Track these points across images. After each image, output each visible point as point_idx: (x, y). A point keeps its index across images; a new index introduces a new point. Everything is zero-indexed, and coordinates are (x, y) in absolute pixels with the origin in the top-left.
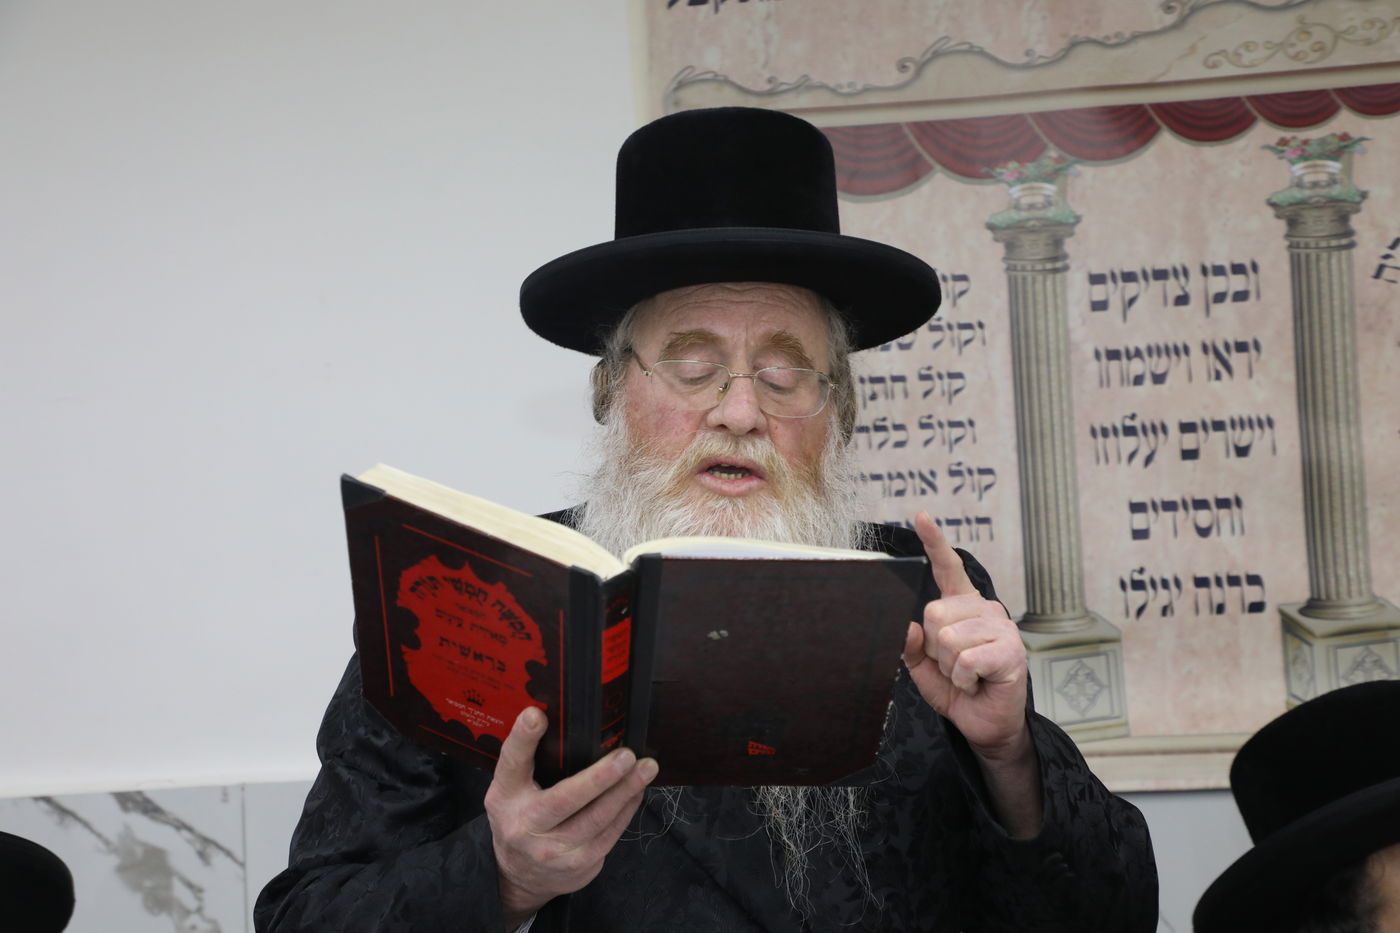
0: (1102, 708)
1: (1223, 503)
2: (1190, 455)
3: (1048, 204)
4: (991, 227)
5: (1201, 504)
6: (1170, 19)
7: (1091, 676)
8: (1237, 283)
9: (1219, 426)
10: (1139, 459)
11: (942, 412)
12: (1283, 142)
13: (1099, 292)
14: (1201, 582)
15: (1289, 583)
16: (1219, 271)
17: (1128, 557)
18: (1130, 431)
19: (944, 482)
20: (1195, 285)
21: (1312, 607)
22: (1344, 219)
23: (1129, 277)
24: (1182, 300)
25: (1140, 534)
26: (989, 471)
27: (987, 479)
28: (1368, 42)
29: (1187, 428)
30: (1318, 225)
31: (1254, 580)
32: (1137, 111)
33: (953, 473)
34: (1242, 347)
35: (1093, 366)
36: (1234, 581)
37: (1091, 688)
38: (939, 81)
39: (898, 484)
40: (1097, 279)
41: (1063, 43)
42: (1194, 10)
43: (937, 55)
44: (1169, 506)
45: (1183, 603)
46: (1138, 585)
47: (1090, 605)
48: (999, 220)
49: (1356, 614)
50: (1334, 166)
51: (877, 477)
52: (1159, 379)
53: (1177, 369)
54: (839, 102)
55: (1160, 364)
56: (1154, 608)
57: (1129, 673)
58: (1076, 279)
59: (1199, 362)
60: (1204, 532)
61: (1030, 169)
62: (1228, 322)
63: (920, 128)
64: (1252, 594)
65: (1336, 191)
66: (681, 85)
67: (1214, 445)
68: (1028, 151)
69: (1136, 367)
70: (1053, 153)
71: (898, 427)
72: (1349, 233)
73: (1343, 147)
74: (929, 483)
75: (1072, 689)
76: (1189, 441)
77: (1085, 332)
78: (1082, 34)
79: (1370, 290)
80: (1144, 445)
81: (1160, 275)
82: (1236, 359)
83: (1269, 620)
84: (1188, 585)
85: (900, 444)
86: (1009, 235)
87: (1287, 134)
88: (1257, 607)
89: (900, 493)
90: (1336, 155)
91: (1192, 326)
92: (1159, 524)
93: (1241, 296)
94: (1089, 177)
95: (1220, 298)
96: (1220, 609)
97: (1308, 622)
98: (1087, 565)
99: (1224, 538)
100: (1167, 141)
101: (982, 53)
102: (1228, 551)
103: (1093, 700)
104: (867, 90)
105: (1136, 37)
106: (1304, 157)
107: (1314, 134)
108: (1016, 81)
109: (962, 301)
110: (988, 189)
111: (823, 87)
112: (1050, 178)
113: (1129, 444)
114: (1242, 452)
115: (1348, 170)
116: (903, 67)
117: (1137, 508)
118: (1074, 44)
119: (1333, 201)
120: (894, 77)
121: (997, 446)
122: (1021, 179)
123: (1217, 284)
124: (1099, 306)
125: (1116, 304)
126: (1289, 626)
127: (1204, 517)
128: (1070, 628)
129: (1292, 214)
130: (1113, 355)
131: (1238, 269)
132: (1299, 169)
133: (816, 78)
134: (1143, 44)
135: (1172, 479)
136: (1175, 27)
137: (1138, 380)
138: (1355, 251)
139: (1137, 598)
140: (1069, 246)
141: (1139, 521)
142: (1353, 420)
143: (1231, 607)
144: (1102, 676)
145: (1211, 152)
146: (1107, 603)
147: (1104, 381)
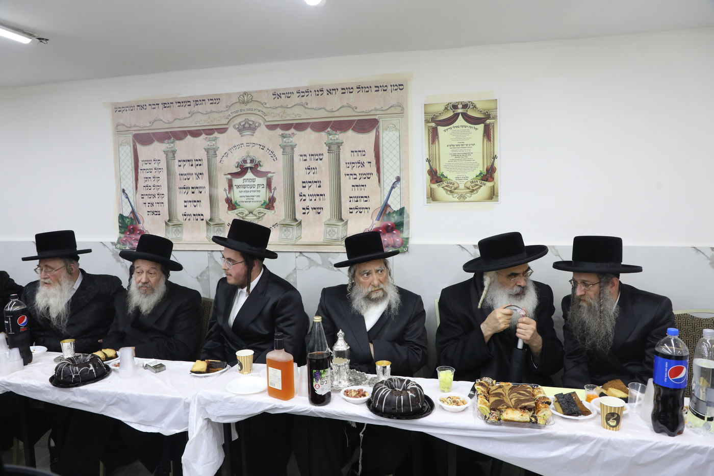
0: (179, 236)
1: (198, 201)
2: (193, 193)
3: (172, 148)
4: (164, 151)
5: (195, 201)
6: (190, 115)
7: (178, 230)
8: (199, 163)
9: (197, 188)
10: (186, 193)
11: (156, 184)
12: (206, 138)
13: (180, 163)
14: (194, 215)
15: (207, 216)
16: (197, 160)
17: (184, 210)
18: (184, 188)
19: (157, 196)
20: (194, 163)
21: (211, 220)
22: (215, 152)
23: (184, 161)
24: (192, 165)
25: (186, 206)
26: (163, 194)
27: (163, 196)
28: (219, 120)
29: (193, 188)
30: (211, 153)
31: (202, 215)
32: (184, 131)
33: (158, 195)
34: (201, 174)
35: (179, 176)
36: (199, 215)
37: (178, 233)
38: (156, 125)
39: (150, 196)
40: (179, 161)
41: (173, 119)
42: (193, 114)
43: (155, 121)
44: (190, 202)
45: (192, 219)
46: (185, 215)
47: (178, 218)
48: (165, 150)
49: (217, 222)
50: (214, 142)
51: (147, 195)
52: (188, 179)
53: (191, 178)
54: (141, 129)
55: (189, 177)
56: (187, 219)
57: (184, 230)
58: (177, 161)
59: (195, 176)
60: (195, 206)
61: (169, 141)
62: (199, 170)
63: (152, 133)
64: (202, 217)
65: (214, 147)
66: (117, 126)
67: (196, 191)
68: (169, 138)
69: (185, 177)
70: (172, 138)
71: (150, 186)
72: (216, 154)
73: (215, 139)
74: (154, 196)
75: (176, 233)
76: (193, 190)
77: (177, 170)
78: (177, 118)
79: (219, 165)
80: (187, 190)
81: (189, 161)
82: (200, 176)
83: (204, 221)
84: (192, 215)
85: (150, 189)
86: (166, 153)
87: (207, 136)
88: (202, 220)
89: (150, 198)
90: (214, 141)
91: (193, 170)
92: (188, 204)
93: (200, 165)
94: (178, 143)
95: (197, 165)
96: (197, 220)
97: (210, 222)
98: (178, 211)
99: (198, 207)
100: (189, 137)
101: (162, 120)
102: (199, 210)
103: (178, 234)
104: (145, 127)
105: (185, 118)
106: (209, 141)
107: (211, 136)
108: (167, 126)
109: (159, 164)
110: (163, 145)
111: (138, 126)
112: (172, 143)
113: (184, 190)
114: (201, 192)
115: (216, 143)
116: (150, 123)
117: (185, 202)
118: (175, 119)
119: (214, 148)
120: (149, 125)
121: (164, 190)
122: (168, 143)
123: (197, 163)
124: (180, 166)
125: (182, 165)
126: (207, 223)
127: (195, 204)
128: (175, 222)
129: (207, 151)
130: (182, 175)
131: (200, 160)
132: (208, 143)
133: (137, 125)
134: (186, 119)
135: (190, 197)
136: (190, 117)
137: (185, 179)
138: (217, 158)
139: (185, 217)
140: (175, 155)
141: (186, 204)
142: (217, 188)
143: (199, 219)
144: (180, 231)
145: (195, 139)
146: (181, 218)
147: (180, 179)
